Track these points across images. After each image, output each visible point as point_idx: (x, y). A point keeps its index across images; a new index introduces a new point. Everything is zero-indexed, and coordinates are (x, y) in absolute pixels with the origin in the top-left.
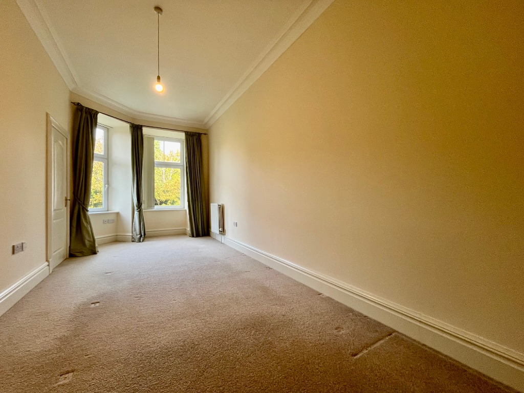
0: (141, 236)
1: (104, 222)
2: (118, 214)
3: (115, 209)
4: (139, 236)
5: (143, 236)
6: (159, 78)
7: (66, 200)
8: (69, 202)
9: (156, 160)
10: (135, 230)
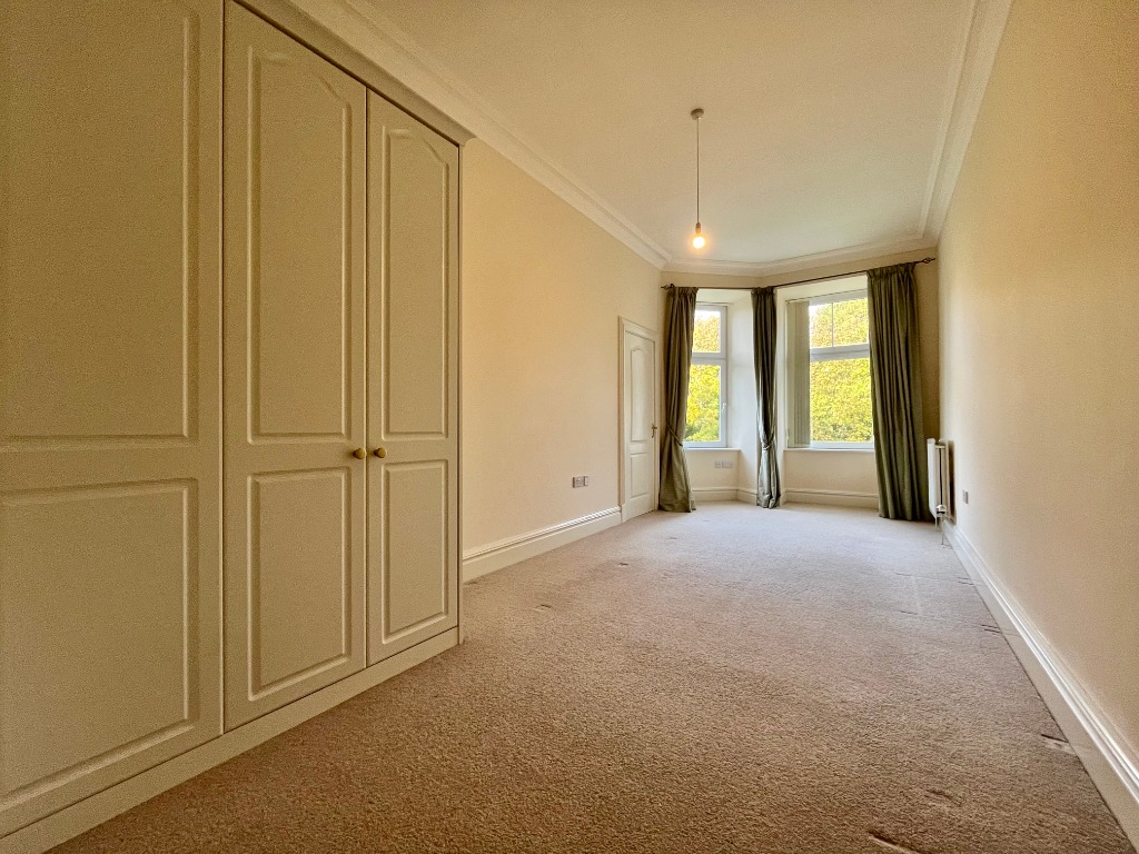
0: (771, 497)
1: (717, 465)
2: (739, 452)
3: (737, 445)
4: (767, 496)
5: (775, 499)
6: (698, 225)
7: (654, 428)
8: (657, 431)
9: (813, 346)
10: (762, 485)
